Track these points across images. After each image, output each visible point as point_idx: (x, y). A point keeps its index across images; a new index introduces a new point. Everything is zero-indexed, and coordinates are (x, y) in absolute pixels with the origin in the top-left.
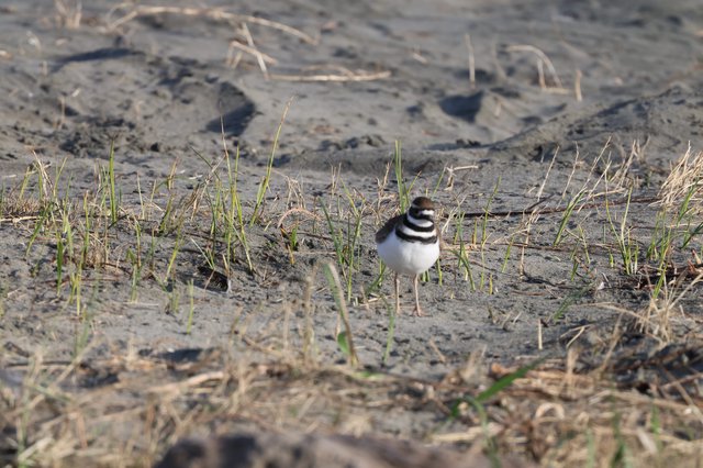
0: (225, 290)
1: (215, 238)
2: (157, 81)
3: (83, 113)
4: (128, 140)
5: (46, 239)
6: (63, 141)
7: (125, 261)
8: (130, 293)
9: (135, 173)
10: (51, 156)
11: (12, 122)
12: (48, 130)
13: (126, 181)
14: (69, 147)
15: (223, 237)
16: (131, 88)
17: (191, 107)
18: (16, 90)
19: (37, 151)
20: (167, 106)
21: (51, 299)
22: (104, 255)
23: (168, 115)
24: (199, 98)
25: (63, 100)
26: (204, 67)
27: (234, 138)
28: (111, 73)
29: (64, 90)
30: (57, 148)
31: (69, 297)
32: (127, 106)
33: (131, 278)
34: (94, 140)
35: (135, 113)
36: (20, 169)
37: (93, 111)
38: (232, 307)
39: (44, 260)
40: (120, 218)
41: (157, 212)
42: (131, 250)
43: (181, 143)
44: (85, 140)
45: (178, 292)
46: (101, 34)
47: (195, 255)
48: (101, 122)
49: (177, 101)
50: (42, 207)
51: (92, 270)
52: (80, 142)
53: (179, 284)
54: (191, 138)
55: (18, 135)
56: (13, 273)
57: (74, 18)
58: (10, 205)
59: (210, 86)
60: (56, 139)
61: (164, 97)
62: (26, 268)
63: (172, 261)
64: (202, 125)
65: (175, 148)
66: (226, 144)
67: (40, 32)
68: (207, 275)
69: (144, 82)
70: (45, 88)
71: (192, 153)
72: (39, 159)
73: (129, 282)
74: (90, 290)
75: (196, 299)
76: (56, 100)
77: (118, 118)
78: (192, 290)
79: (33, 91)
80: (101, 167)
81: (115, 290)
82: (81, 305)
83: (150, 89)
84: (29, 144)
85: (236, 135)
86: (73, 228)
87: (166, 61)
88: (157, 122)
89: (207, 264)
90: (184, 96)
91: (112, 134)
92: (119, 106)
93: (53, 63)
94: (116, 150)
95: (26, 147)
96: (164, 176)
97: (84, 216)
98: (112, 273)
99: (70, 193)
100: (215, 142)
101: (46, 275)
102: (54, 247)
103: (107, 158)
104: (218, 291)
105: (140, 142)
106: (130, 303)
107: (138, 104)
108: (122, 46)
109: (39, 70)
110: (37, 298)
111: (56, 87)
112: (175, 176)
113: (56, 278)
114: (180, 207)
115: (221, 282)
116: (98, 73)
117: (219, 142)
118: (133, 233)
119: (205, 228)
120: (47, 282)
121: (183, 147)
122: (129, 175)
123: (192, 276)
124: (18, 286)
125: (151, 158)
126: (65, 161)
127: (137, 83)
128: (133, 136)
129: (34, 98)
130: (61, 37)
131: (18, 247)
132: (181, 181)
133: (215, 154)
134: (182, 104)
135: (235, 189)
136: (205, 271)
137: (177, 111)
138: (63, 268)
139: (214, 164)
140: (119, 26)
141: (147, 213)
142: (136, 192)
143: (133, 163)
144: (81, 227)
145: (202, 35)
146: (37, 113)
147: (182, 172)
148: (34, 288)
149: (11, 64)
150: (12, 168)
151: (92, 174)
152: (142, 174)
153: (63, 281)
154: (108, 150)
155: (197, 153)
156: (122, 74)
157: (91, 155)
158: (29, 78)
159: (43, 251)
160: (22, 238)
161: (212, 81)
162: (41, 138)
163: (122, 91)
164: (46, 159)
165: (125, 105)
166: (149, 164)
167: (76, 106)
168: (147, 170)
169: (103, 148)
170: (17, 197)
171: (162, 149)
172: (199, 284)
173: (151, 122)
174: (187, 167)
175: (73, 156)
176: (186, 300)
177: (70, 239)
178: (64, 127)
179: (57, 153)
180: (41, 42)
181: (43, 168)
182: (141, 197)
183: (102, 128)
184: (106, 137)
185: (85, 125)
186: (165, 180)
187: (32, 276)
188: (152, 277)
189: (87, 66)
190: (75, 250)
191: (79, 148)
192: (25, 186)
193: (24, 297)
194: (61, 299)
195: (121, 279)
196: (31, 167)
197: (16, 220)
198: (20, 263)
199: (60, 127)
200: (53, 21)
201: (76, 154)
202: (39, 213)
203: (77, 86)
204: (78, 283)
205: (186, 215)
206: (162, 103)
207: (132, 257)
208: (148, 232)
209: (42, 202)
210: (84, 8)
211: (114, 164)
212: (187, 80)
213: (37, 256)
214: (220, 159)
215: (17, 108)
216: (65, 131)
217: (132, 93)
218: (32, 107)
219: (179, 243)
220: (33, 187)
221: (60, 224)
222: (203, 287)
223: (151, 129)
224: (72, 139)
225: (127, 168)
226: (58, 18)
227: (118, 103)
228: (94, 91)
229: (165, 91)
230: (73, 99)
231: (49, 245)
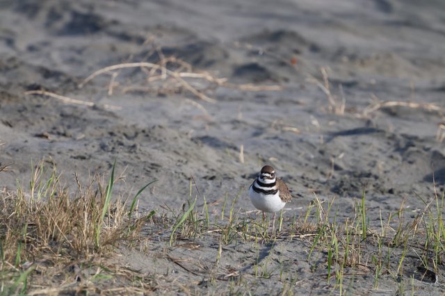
0: (434, 282)
1: (428, 249)
2: (393, 149)
3: (346, 169)
4: (374, 186)
5: (321, 248)
6: (333, 186)
7: (371, 263)
8: (374, 283)
9: (378, 207)
10: (324, 195)
11: (300, 174)
12: (323, 179)
13: (373, 212)
14: (337, 190)
15: (433, 248)
16: (376, 153)
17: (414, 166)
18: (303, 153)
19: (316, 193)
20: (399, 165)
21: (324, 286)
22: (357, 258)
23: (399, 171)
24: (419, 160)
25: (333, 160)
26: (422, 141)
27: (441, 186)
28: (364, 144)
29: (334, 154)
30: (329, 191)
31: (335, 285)
32: (374, 164)
33: (374, 273)
34: (352, 186)
35: (378, 169)
36: (305, 204)
37: (352, 167)
38: (438, 293)
39: (319, 262)
40: (368, 236)
41: (392, 232)
42: (375, 256)
43: (407, 188)
44: (347, 186)
45: (404, 283)
46: (357, 119)
47: (415, 259)
48: (357, 174)
49: (405, 162)
50: (319, 228)
51: (350, 268)
52: (344, 187)
53: (405, 278)
54: (414, 186)
55: (304, 182)
56: (299, 270)
57: (340, 108)
58: (298, 226)
59: (426, 153)
60: (329, 185)
61: (397, 159)
62: (308, 266)
63: (401, 263)
64: (421, 178)
65: (403, 192)
66: (435, 190)
67: (319, 116)
68: (423, 272)
69: (385, 150)
70: (322, 152)
71: (414, 195)
72: (317, 197)
73: (374, 276)
74: (349, 281)
75: (415, 287)
76: (329, 160)
77: (368, 172)
78: (413, 281)
79: (314, 154)
80: (356, 203)
81: (364, 281)
82: (343, 290)
83: (388, 154)
84: (311, 188)
85: (442, 184)
86: (339, 241)
87: (399, 137)
88: (392, 175)
89: (423, 265)
90: (409, 159)
91: (364, 182)
92: (369, 165)
93: (327, 136)
94: (366, 192)
95: (309, 189)
96: (396, 209)
97: (346, 234)
98: (363, 270)
99: (337, 219)
100: (428, 188)
101: (321, 271)
102: (326, 253)
103: (361, 197)
104: (430, 282)
105: (382, 188)
106: (373, 289)
107: (381, 164)
108: (370, 127)
109: (318, 141)
110: (315, 286)
111: (328, 152)
112: (403, 210)
113: (327, 273)
114: (406, 229)
115: (431, 277)
116: (356, 143)
117: (431, 188)
118: (376, 245)
119: (422, 243)
120: (321, 276)
121: (409, 191)
122: (374, 208)
123: (413, 273)
124: (303, 278)
125: (389, 198)
126: (334, 199)
127: (380, 150)
128: (377, 184)
129: (315, 159)
130: (332, 120)
131: (303, 253)
132: (407, 213)
133: (428, 196)
134: (408, 164)
135: (441, 217)
136: (421, 269)
137: (405, 168)
138: (332, 267)
139: (428, 202)
140: (369, 114)
141: (385, 232)
142: (379, 219)
143: (376, 201)
144: (344, 241)
145: (421, 121)
146: (316, 168)
147: (408, 207)
148: (313, 279)
149: (301, 136)
150: (300, 203)
151: (351, 208)
152: (383, 208)
153: (331, 275)
154: (361, 192)
155: (417, 195)
156: (370, 144)
157: (351, 195)
158: (311, 146)
159: (318, 256)
160: (306, 248)
161: (427, 150)
162: (319, 184)
163: (370, 155)
164: (322, 197)
165: (373, 164)
166: (387, 202)
167: (341, 164)
168: (386, 206)
169: (358, 191)
170: (303, 222)
171: (395, 192)
172: (418, 278)
173: (389, 175)
174: (411, 204)
175: (338, 196)
176: (410, 287)
177: (337, 249)
178: (333, 177)
179: (329, 194)
180: (320, 123)
181: (320, 203)
182: (381, 223)
183: (357, 179)
184: (360, 184)
185: (346, 176)
186: (397, 212)
187: (312, 272)
188: (388, 273)
189: (348, 139)
190: (339, 255)
191: (342, 190)
192: (308, 215)
193: (306, 285)
194: (330, 286)
195: (368, 274)
196: (312, 203)
197: (302, 236)
198: (304, 263)
199: (331, 177)
200: (327, 109)
201: (341, 195)
202: (317, 232)
203: (342, 151)
204: (341, 277)
205: (410, 234)
206: (395, 163)
207: (375, 260)
208: (386, 244)
209: (319, 225)
210: (347, 102)
211: (365, 201)
212: (411, 149)
213: (315, 259)
214: (432, 199)
215: (304, 165)
216: (334, 180)
217: (377, 156)
218: (313, 164)
219: (405, 252)
220: (313, 215)
221: (330, 239)
222: (420, 280)
223: (388, 180)
224: (338, 185)
225: (373, 204)
226: (330, 108)
227: (368, 162)
228: (353, 155)
229: (397, 155)
230: (339, 160)
231: (322, 252)
